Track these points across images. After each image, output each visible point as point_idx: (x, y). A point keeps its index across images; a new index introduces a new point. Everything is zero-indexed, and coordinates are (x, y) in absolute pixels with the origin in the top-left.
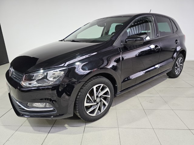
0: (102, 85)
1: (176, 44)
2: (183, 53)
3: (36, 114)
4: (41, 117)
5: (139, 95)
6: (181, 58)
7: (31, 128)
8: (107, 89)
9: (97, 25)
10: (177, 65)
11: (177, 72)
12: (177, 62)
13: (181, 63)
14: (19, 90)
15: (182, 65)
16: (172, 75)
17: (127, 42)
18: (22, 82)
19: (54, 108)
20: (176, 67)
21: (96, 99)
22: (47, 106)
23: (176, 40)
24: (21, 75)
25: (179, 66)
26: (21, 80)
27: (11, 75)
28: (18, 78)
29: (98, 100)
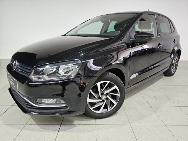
0: (108, 82)
1: (174, 43)
2: (179, 52)
3: (45, 111)
4: (51, 114)
5: (141, 92)
6: (177, 57)
7: (37, 127)
8: (116, 87)
9: (101, 22)
10: (173, 64)
11: (173, 71)
12: (173, 61)
13: (176, 62)
14: (28, 84)
15: (177, 63)
16: (168, 73)
17: (136, 38)
18: (31, 76)
19: (66, 105)
20: (172, 66)
21: (100, 96)
22: (58, 103)
23: (174, 40)
24: (29, 68)
25: (174, 65)
26: (30, 74)
27: (16, 69)
28: (25, 71)
29: (104, 97)
